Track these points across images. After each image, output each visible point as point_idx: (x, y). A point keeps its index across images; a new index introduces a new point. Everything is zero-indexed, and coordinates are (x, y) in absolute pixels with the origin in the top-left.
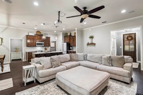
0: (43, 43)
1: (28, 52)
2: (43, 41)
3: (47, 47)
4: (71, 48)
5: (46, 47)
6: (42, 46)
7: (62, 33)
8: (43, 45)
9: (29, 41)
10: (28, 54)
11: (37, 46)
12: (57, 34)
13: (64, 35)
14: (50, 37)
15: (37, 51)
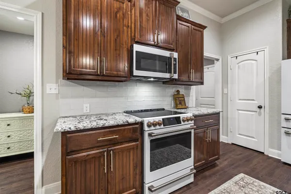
2: (174, 46)
8: (175, 73)
11: (135, 72)
14: (205, 27)
15: (146, 120)
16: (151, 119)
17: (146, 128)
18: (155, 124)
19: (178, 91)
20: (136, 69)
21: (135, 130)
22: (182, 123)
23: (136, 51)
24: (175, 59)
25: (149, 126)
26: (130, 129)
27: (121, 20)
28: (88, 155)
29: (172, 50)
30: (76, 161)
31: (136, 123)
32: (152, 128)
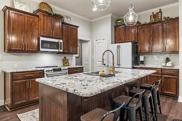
0: (61, 41)
1: (12, 73)
2: (60, 37)
3: (68, 57)
4: (142, 58)
5: (66, 55)
6: (57, 50)
7: (110, 15)
8: (61, 49)
9: (13, 39)
10: (13, 80)
11: (41, 49)
12: (92, 21)
13: (114, 25)
14: (78, 27)
15: (45, 69)
16: (48, 69)
17: (45, 72)
18: (49, 71)
19: (65, 58)
20: (41, 48)
21: (40, 73)
22: (62, 71)
23: (41, 40)
24: (61, 43)
25: (46, 71)
26: (38, 72)
27: (34, 26)
28: (21, 82)
29: (60, 39)
30: (16, 84)
31: (41, 71)
32: (48, 72)
